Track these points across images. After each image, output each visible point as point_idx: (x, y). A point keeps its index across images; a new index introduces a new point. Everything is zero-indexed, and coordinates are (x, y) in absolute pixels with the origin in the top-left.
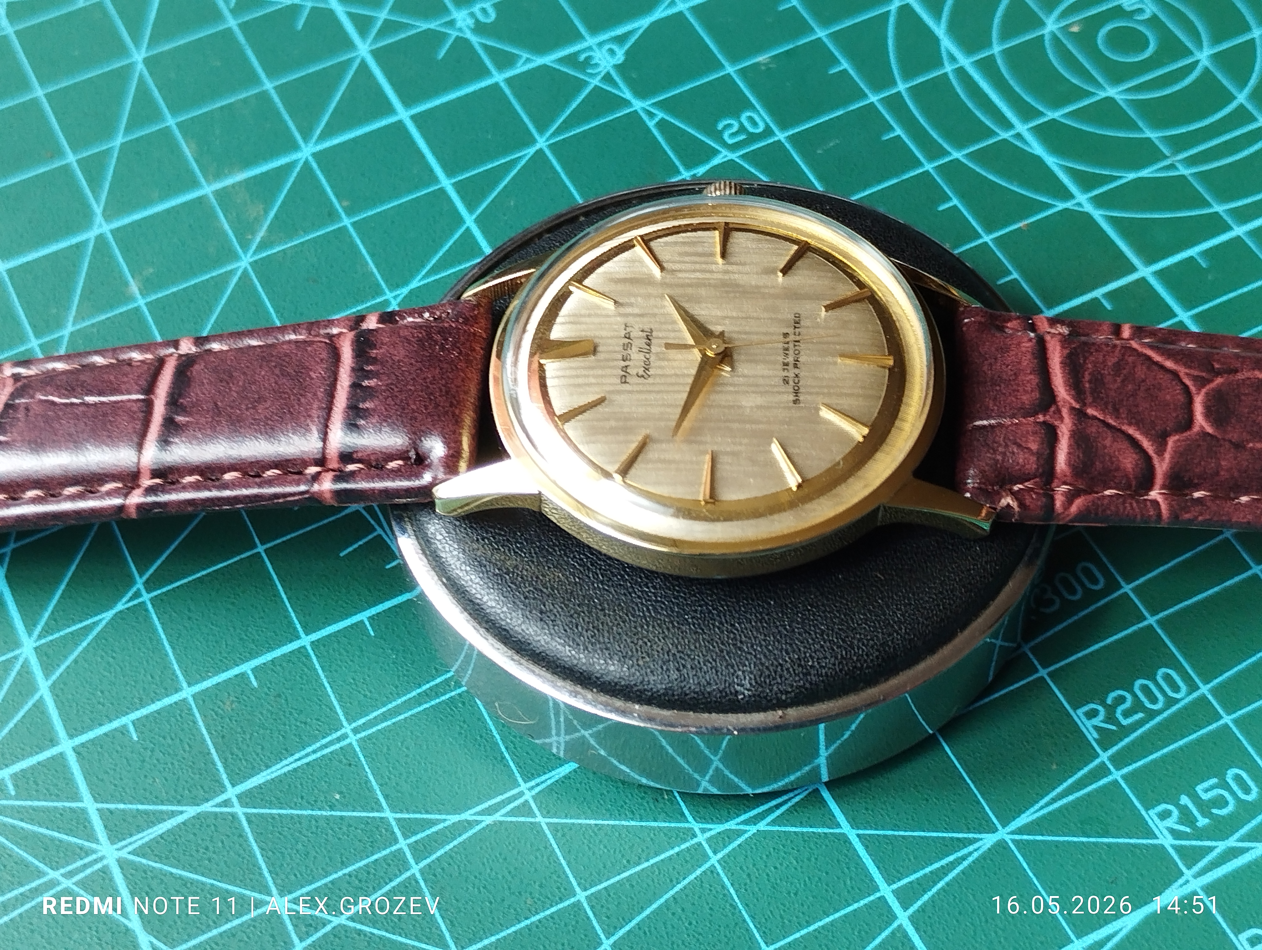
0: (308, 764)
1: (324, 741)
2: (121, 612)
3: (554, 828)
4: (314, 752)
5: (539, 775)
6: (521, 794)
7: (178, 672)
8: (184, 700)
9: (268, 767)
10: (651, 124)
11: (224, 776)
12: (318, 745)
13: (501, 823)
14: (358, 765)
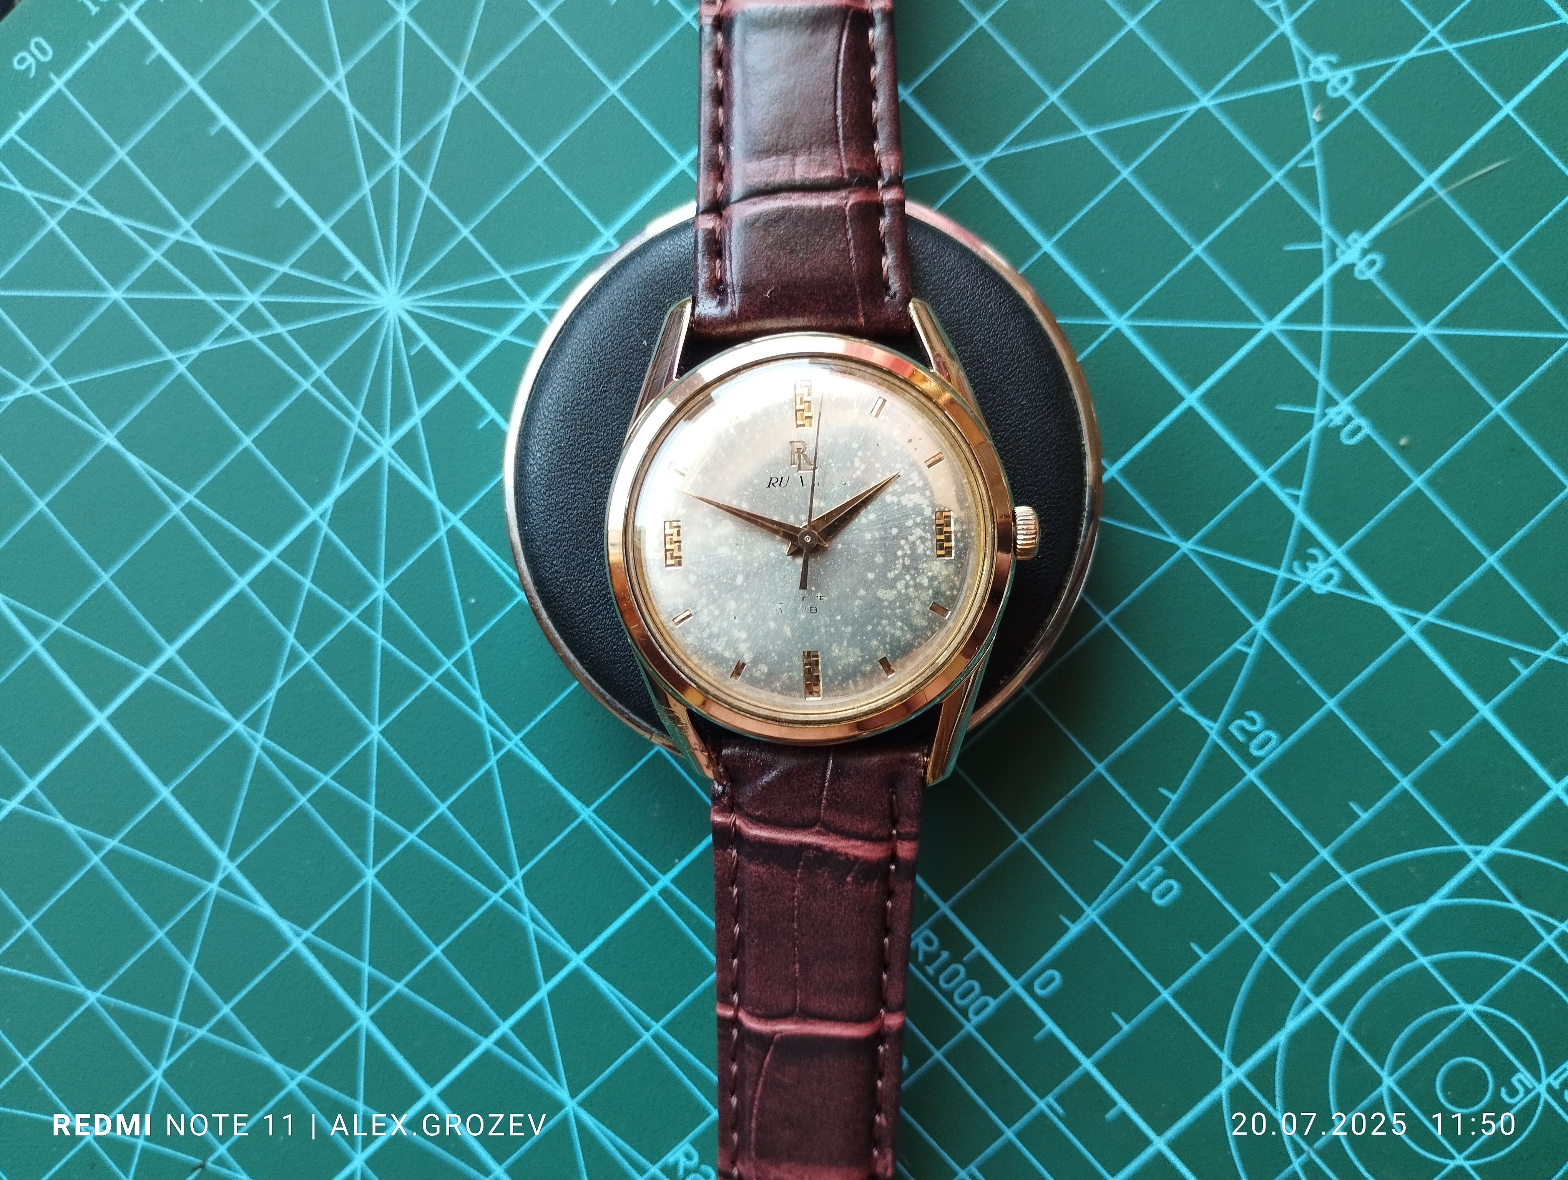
6: (509, 739)
9: (483, 539)
11: (466, 509)
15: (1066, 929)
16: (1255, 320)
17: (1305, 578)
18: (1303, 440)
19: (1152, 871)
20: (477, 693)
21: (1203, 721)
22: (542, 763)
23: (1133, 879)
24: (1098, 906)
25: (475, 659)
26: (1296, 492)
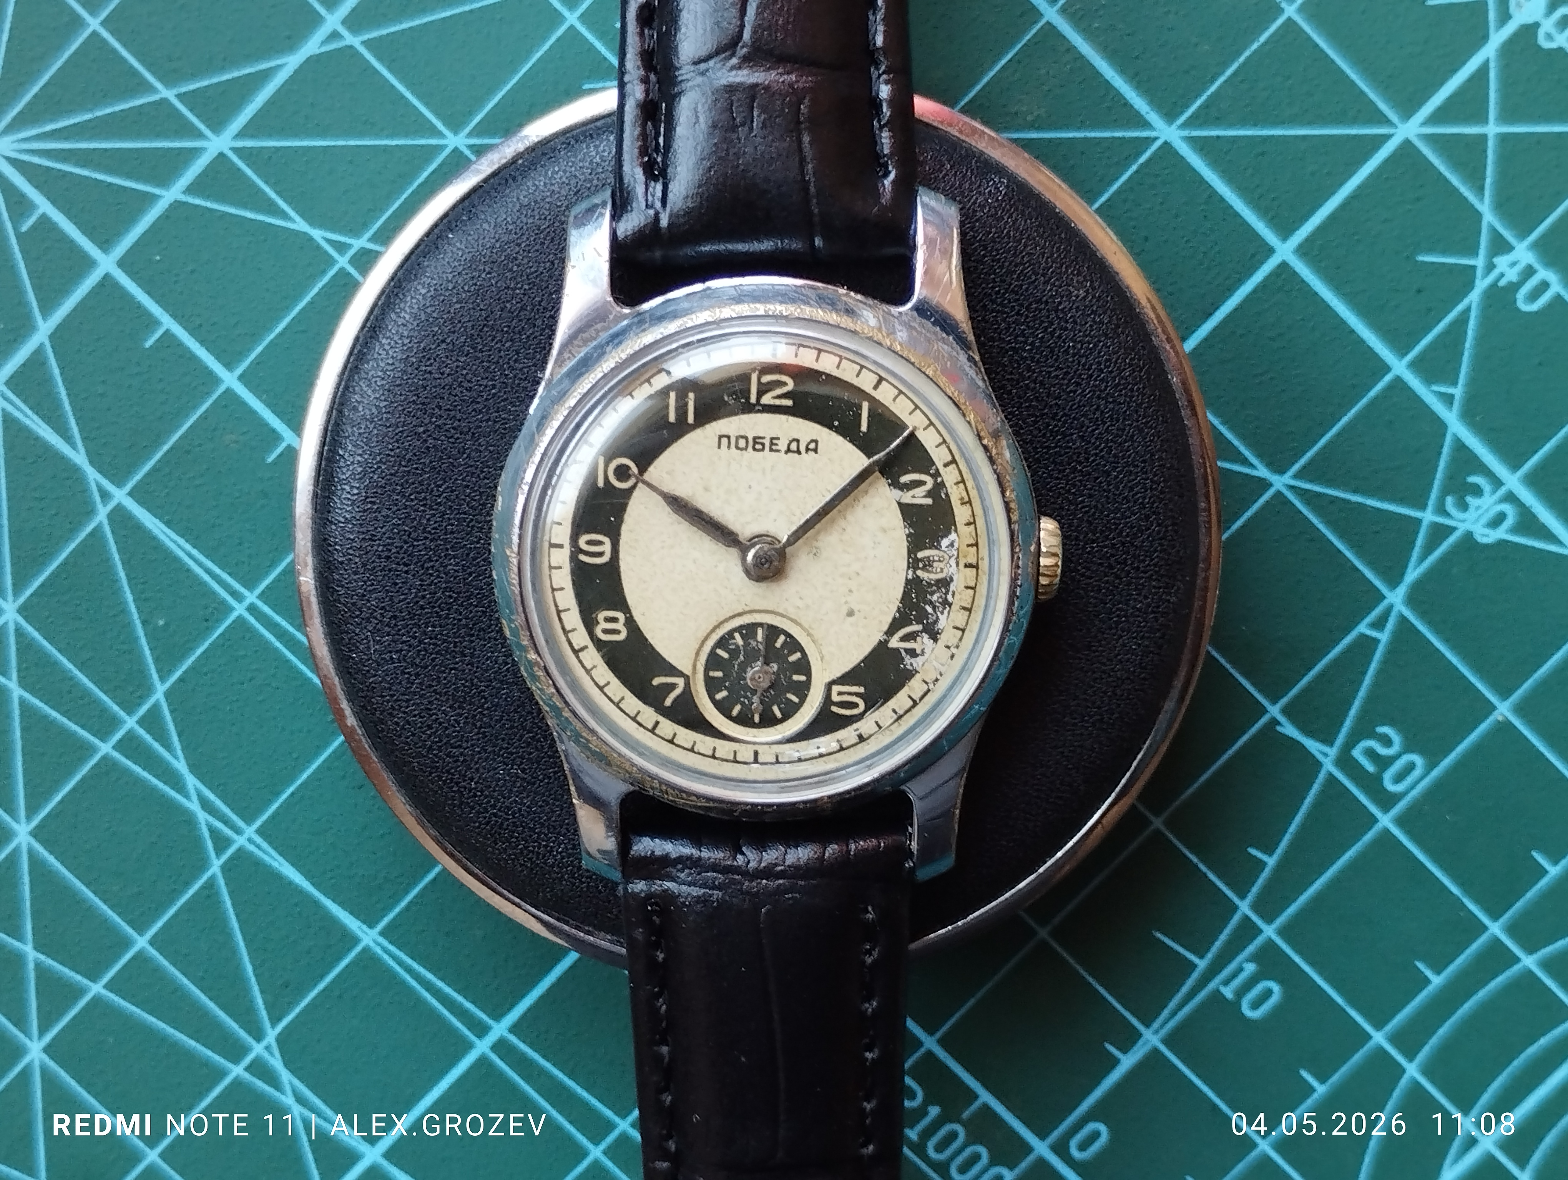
0: (189, 570)
1: (225, 576)
2: (311, 239)
3: (211, 884)
4: (208, 571)
5: (270, 843)
6: (238, 831)
7: (253, 356)
8: (217, 381)
9: (168, 524)
10: (1363, 628)
11: (138, 477)
12: (217, 570)
14: (209, 630)
15: (1116, 1062)
16: (1384, 121)
17: (1464, 521)
18: (1460, 307)
19: (1240, 969)
20: (181, 766)
21: (1312, 745)
22: (292, 865)
23: (1212, 986)
24: (1162, 1026)
25: (172, 712)
26: (1450, 390)
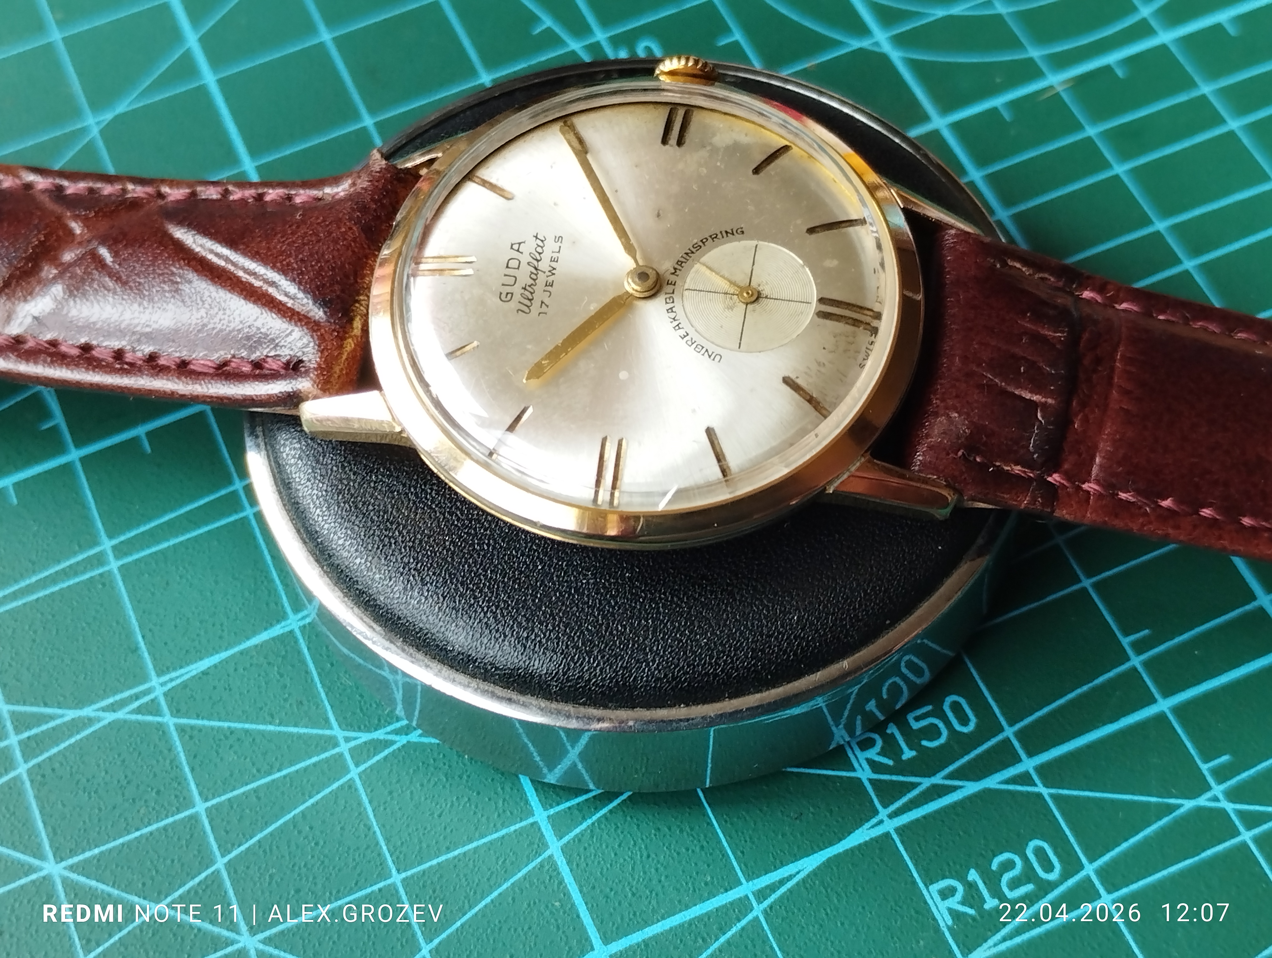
13: (125, 721)
